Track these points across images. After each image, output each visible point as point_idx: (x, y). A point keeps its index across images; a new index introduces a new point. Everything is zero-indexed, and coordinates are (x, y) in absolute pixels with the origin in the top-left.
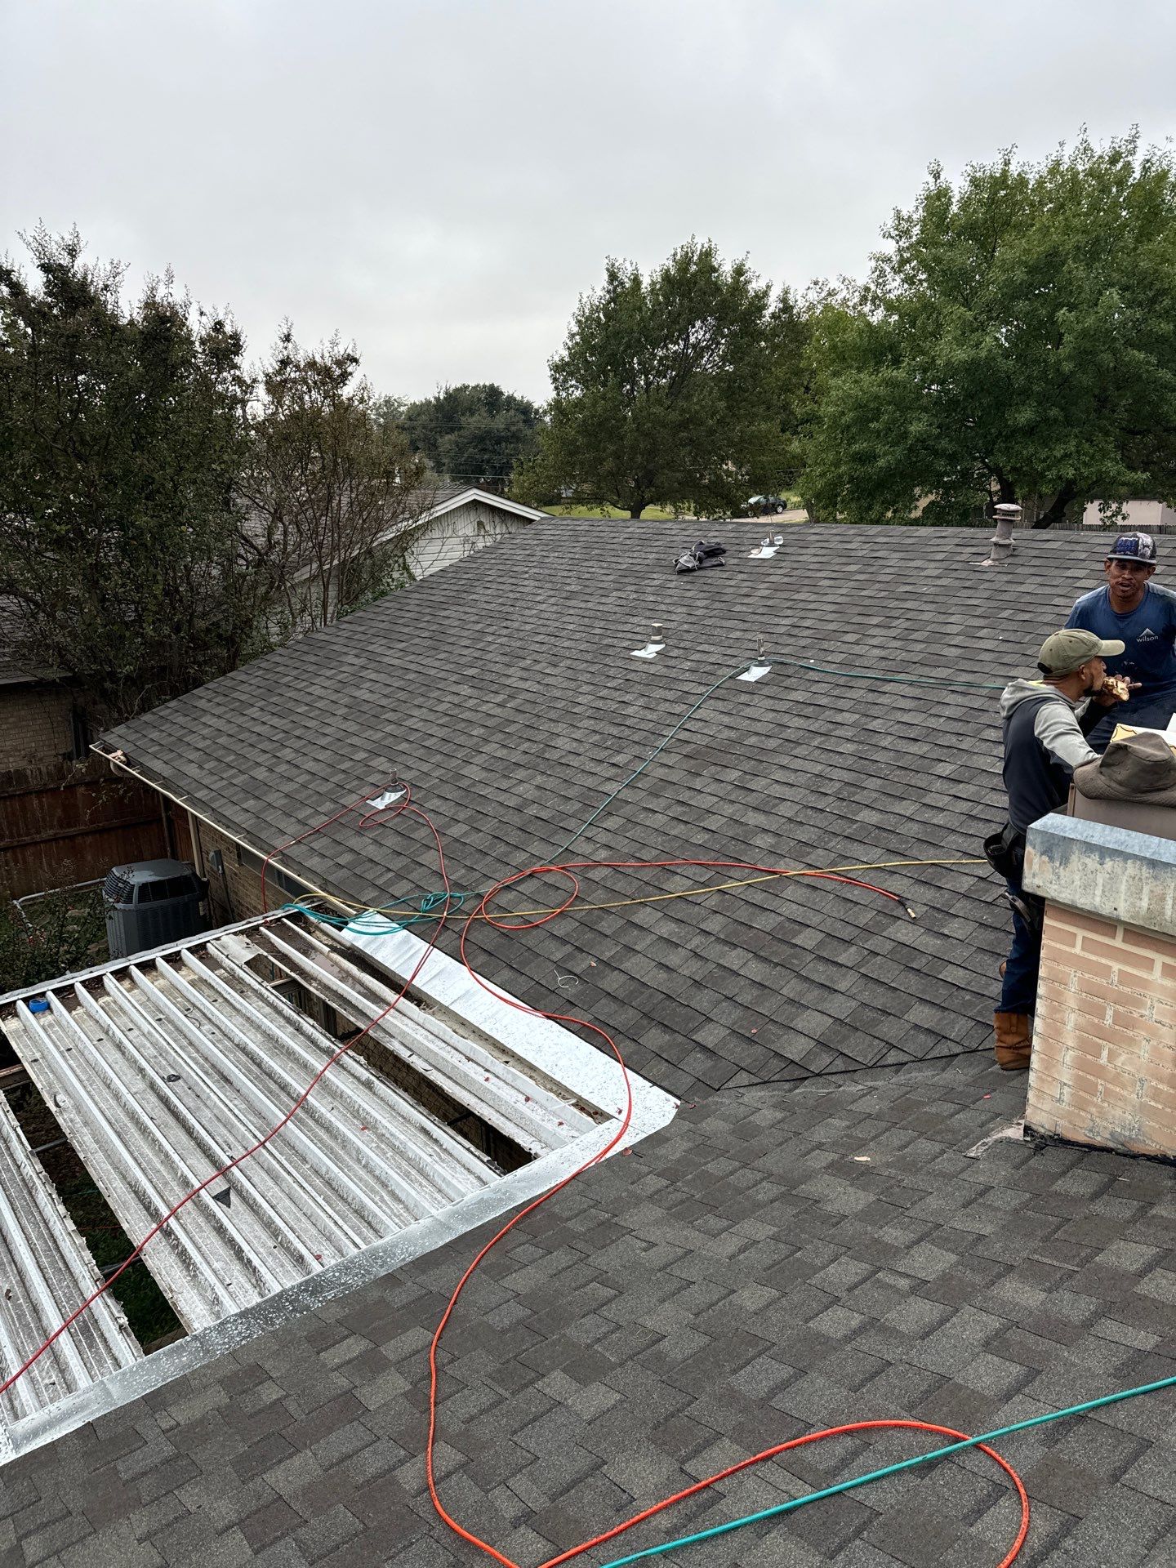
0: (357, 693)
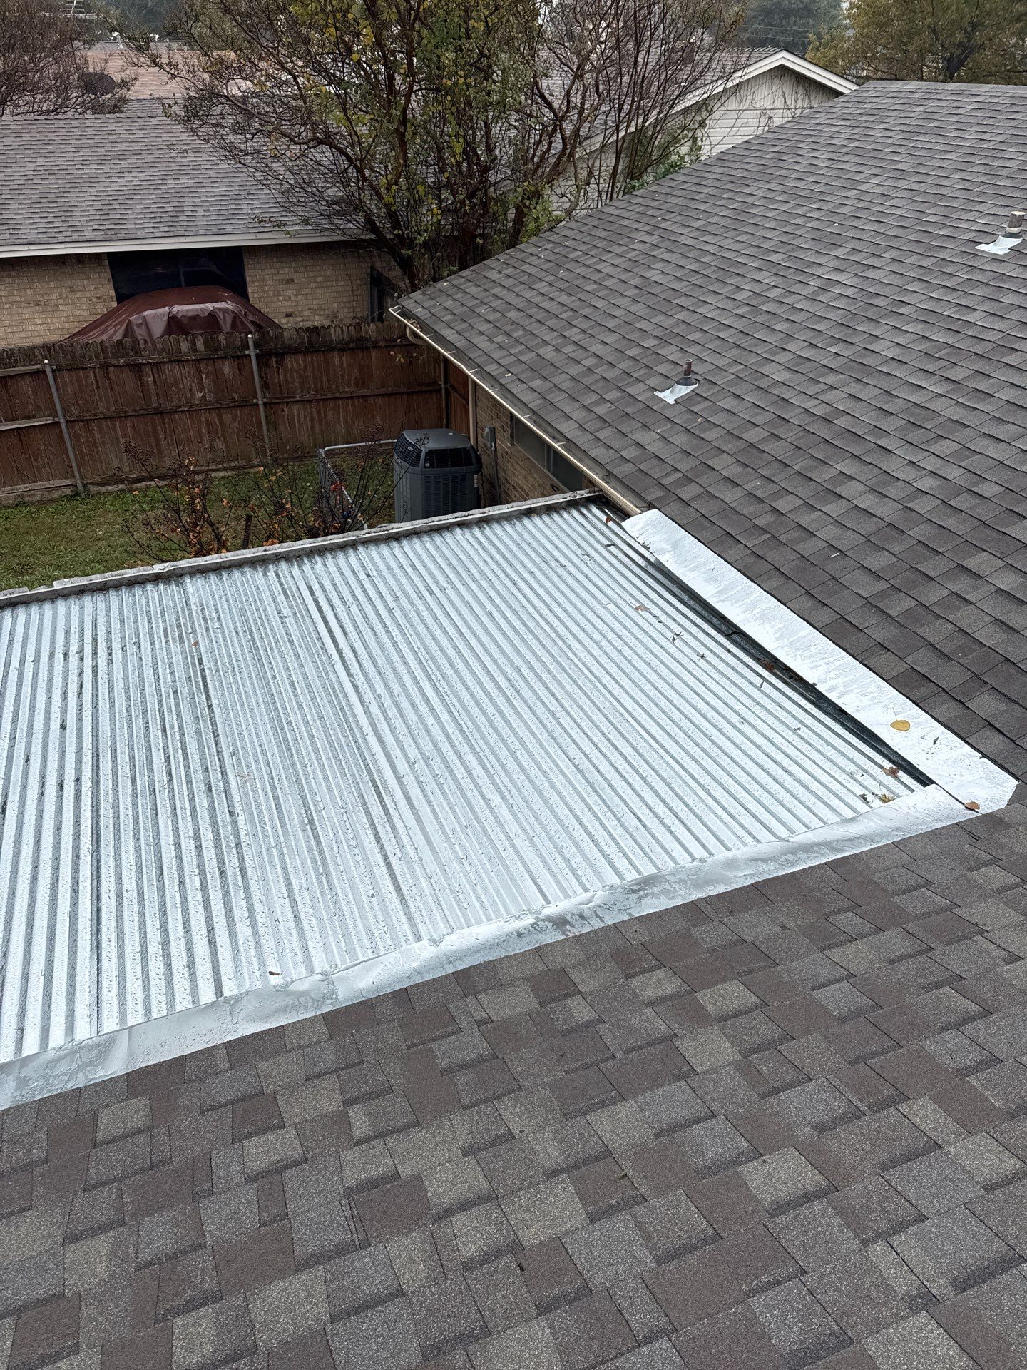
0: (648, 274)
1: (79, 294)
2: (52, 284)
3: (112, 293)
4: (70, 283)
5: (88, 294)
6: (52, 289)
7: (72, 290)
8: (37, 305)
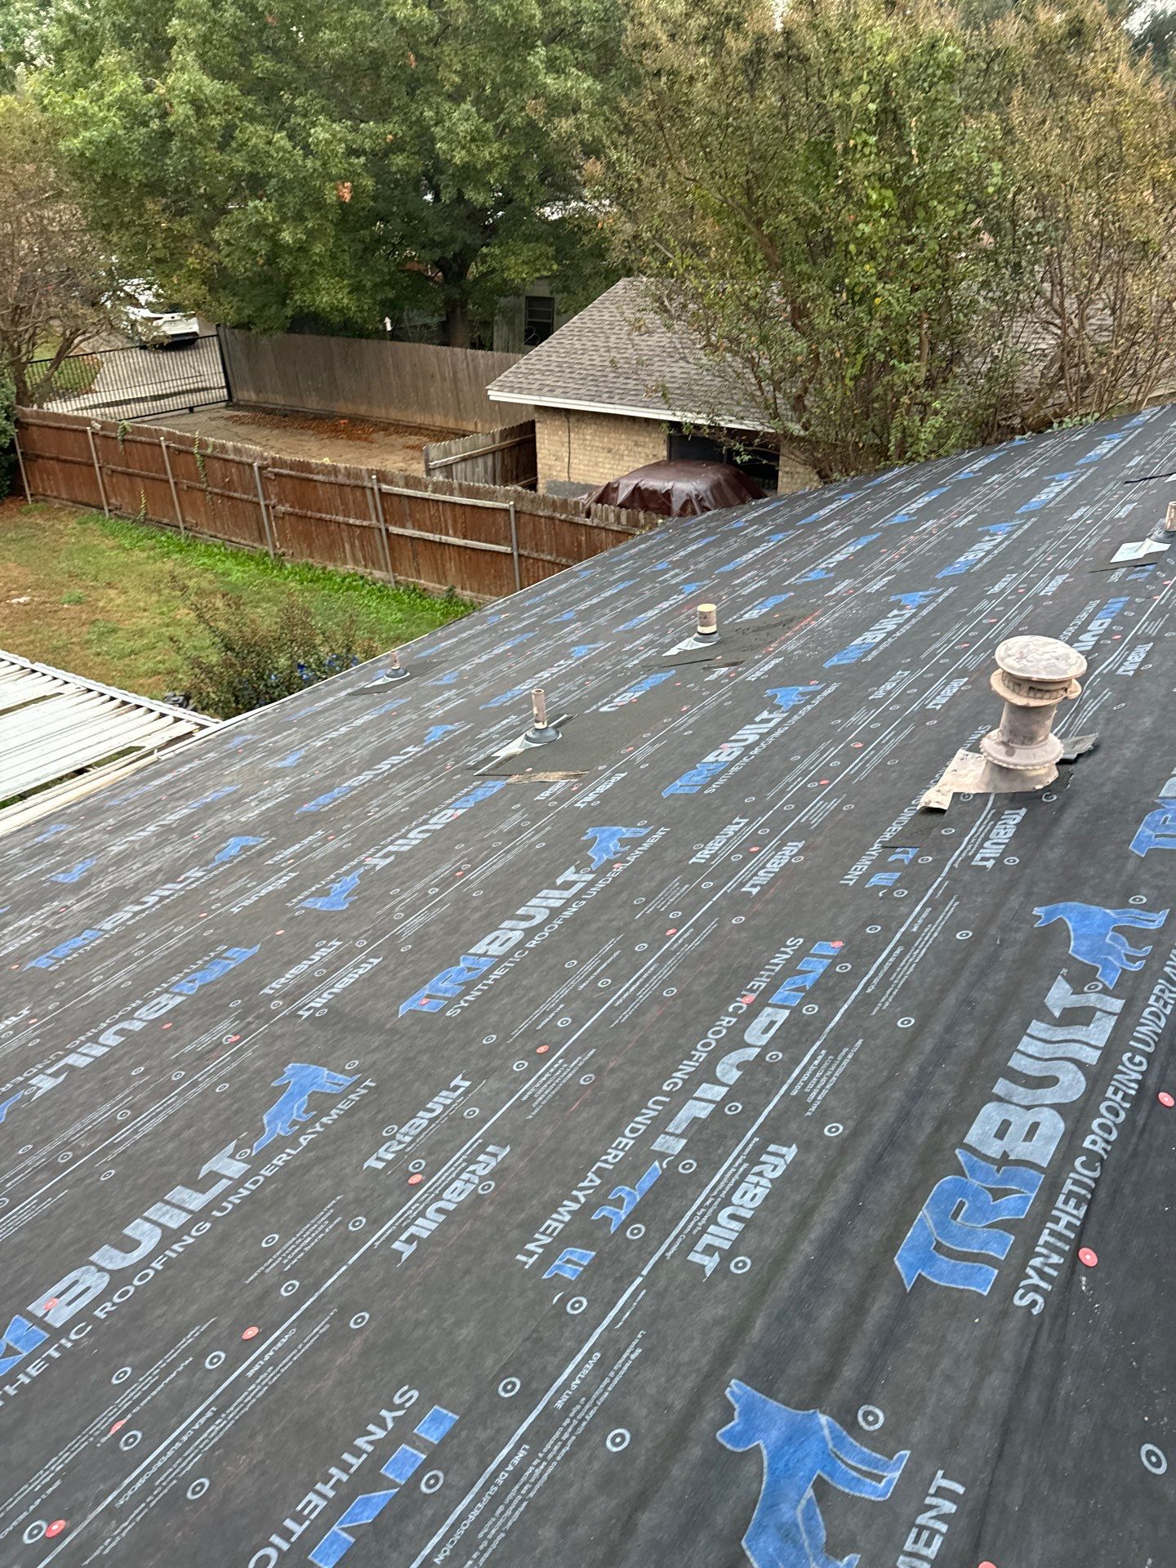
1: (640, 449)
2: (623, 436)
3: (665, 453)
4: (635, 438)
5: (646, 450)
6: (621, 440)
7: (636, 444)
8: (609, 451)
